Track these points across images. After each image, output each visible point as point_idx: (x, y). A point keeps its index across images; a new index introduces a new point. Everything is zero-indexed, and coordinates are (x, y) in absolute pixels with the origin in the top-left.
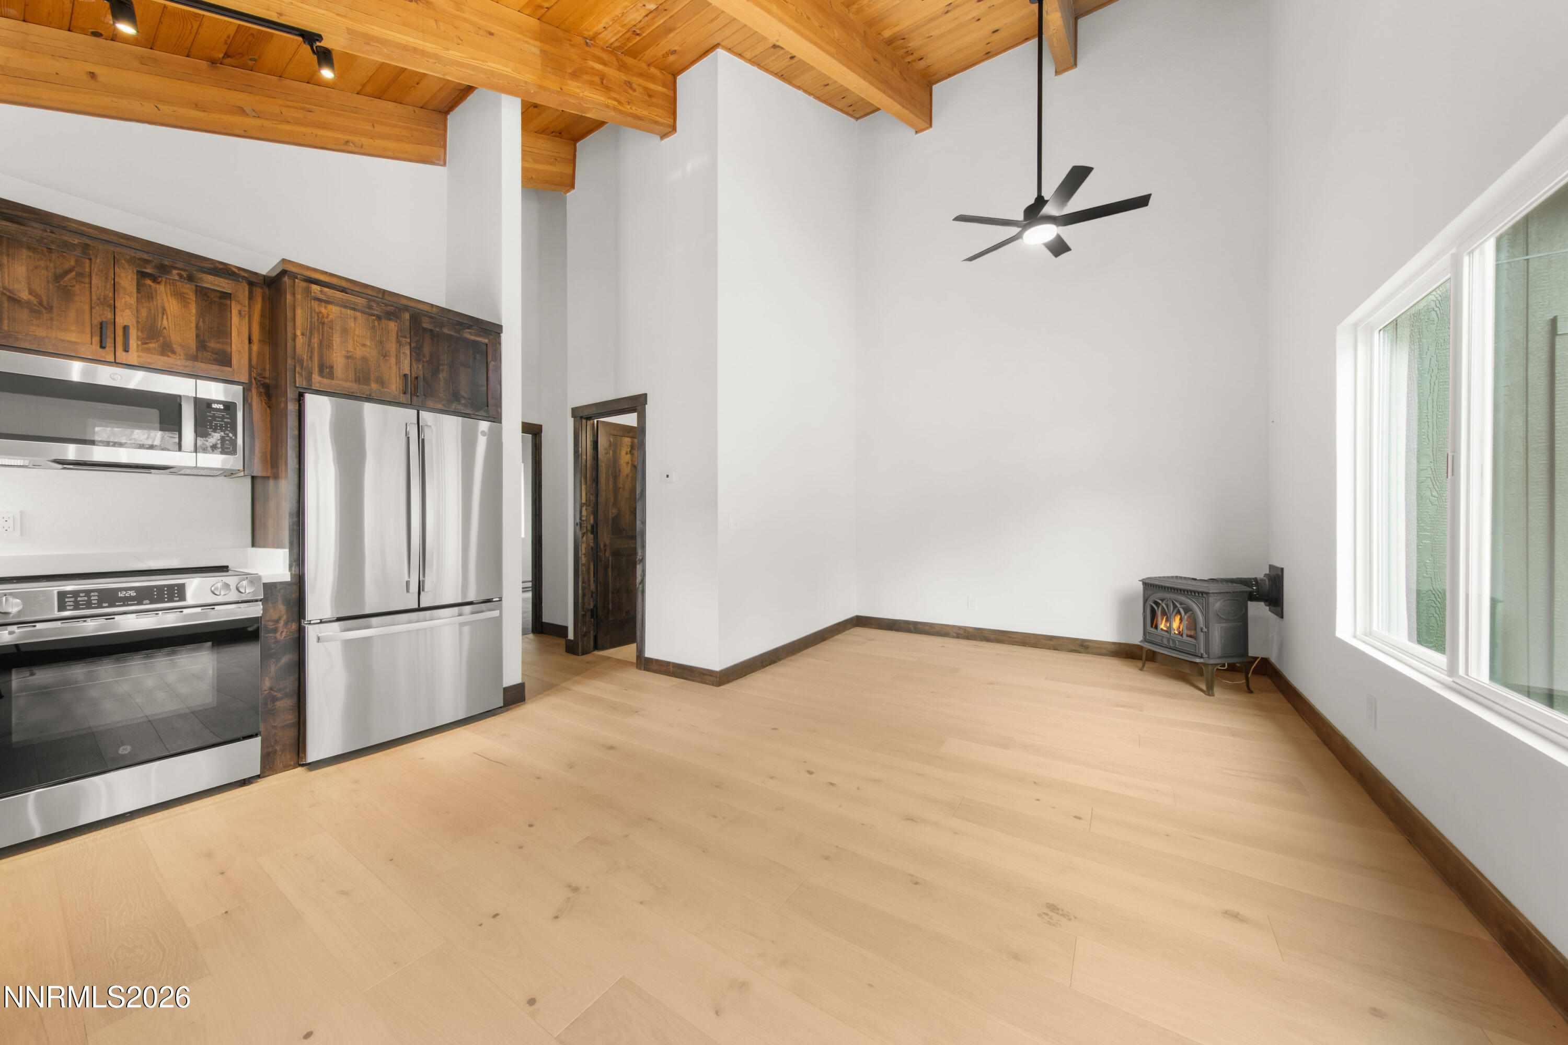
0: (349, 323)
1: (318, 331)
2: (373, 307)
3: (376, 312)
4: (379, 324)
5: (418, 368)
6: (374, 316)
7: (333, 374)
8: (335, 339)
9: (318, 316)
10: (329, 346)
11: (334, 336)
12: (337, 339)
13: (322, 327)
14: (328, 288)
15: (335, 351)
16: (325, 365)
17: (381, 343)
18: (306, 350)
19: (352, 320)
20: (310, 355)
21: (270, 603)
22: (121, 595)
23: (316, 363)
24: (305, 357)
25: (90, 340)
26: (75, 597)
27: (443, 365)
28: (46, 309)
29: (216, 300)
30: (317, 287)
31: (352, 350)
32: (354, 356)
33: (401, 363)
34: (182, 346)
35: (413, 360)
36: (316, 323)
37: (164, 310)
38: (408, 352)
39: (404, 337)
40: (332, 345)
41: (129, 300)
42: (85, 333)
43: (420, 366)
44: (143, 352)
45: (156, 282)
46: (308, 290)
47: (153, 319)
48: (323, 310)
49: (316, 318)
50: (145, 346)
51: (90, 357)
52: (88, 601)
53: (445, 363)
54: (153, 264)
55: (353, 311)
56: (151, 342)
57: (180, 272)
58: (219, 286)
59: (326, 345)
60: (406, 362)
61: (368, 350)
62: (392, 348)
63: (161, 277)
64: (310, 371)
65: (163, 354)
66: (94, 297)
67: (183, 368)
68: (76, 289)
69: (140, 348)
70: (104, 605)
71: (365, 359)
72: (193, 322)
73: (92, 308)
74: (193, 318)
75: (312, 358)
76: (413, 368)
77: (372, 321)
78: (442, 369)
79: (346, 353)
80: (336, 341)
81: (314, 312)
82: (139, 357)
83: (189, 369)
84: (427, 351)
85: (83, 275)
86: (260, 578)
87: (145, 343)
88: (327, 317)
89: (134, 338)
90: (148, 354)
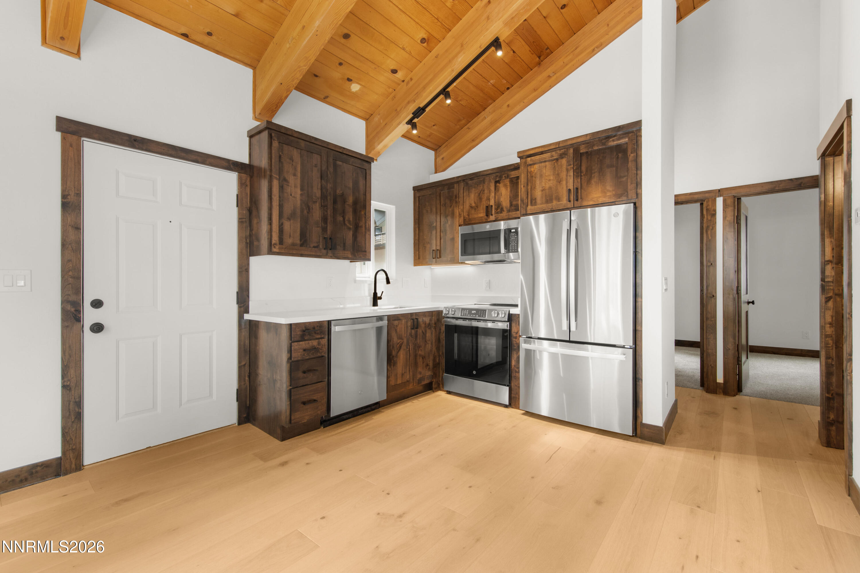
0: (543, 170)
1: (530, 182)
2: (554, 155)
3: (555, 158)
4: (557, 164)
5: (578, 181)
6: (555, 160)
7: (536, 203)
8: (537, 183)
9: (530, 174)
12: (538, 182)
13: (532, 179)
14: (533, 156)
15: (537, 189)
16: (533, 199)
17: (558, 175)
18: (525, 194)
19: (545, 168)
20: (526, 196)
21: (514, 324)
22: (472, 312)
23: (529, 199)
24: (525, 198)
25: (485, 214)
26: (464, 311)
27: (595, 173)
28: (477, 207)
29: (515, 181)
30: (529, 159)
31: (544, 186)
32: (545, 188)
33: (568, 182)
34: (506, 207)
35: (575, 178)
36: (529, 178)
37: (501, 194)
38: (572, 174)
39: (570, 165)
40: (536, 187)
41: (493, 194)
42: (484, 212)
43: (579, 180)
44: (496, 214)
45: (499, 183)
46: (526, 162)
47: (499, 199)
48: (532, 169)
49: (529, 175)
50: (497, 211)
51: (485, 221)
52: (466, 313)
53: (596, 170)
54: (499, 176)
55: (545, 163)
56: (498, 209)
57: (505, 175)
58: (516, 175)
59: (533, 188)
60: (571, 181)
61: (552, 182)
62: (563, 174)
63: (501, 180)
64: (527, 204)
65: (501, 213)
66: (486, 198)
67: (505, 217)
68: (483, 197)
69: (496, 213)
70: (469, 315)
71: (550, 188)
72: (509, 195)
73: (485, 202)
74: (509, 193)
75: (527, 197)
76: (574, 184)
77: (554, 164)
78: (594, 176)
79: (542, 188)
80: (537, 184)
81: (528, 172)
82: (495, 216)
83: (507, 216)
84: (584, 168)
85: (484, 191)
86: (509, 311)
87: (497, 210)
88: (534, 173)
89: (494, 209)
90: (497, 215)
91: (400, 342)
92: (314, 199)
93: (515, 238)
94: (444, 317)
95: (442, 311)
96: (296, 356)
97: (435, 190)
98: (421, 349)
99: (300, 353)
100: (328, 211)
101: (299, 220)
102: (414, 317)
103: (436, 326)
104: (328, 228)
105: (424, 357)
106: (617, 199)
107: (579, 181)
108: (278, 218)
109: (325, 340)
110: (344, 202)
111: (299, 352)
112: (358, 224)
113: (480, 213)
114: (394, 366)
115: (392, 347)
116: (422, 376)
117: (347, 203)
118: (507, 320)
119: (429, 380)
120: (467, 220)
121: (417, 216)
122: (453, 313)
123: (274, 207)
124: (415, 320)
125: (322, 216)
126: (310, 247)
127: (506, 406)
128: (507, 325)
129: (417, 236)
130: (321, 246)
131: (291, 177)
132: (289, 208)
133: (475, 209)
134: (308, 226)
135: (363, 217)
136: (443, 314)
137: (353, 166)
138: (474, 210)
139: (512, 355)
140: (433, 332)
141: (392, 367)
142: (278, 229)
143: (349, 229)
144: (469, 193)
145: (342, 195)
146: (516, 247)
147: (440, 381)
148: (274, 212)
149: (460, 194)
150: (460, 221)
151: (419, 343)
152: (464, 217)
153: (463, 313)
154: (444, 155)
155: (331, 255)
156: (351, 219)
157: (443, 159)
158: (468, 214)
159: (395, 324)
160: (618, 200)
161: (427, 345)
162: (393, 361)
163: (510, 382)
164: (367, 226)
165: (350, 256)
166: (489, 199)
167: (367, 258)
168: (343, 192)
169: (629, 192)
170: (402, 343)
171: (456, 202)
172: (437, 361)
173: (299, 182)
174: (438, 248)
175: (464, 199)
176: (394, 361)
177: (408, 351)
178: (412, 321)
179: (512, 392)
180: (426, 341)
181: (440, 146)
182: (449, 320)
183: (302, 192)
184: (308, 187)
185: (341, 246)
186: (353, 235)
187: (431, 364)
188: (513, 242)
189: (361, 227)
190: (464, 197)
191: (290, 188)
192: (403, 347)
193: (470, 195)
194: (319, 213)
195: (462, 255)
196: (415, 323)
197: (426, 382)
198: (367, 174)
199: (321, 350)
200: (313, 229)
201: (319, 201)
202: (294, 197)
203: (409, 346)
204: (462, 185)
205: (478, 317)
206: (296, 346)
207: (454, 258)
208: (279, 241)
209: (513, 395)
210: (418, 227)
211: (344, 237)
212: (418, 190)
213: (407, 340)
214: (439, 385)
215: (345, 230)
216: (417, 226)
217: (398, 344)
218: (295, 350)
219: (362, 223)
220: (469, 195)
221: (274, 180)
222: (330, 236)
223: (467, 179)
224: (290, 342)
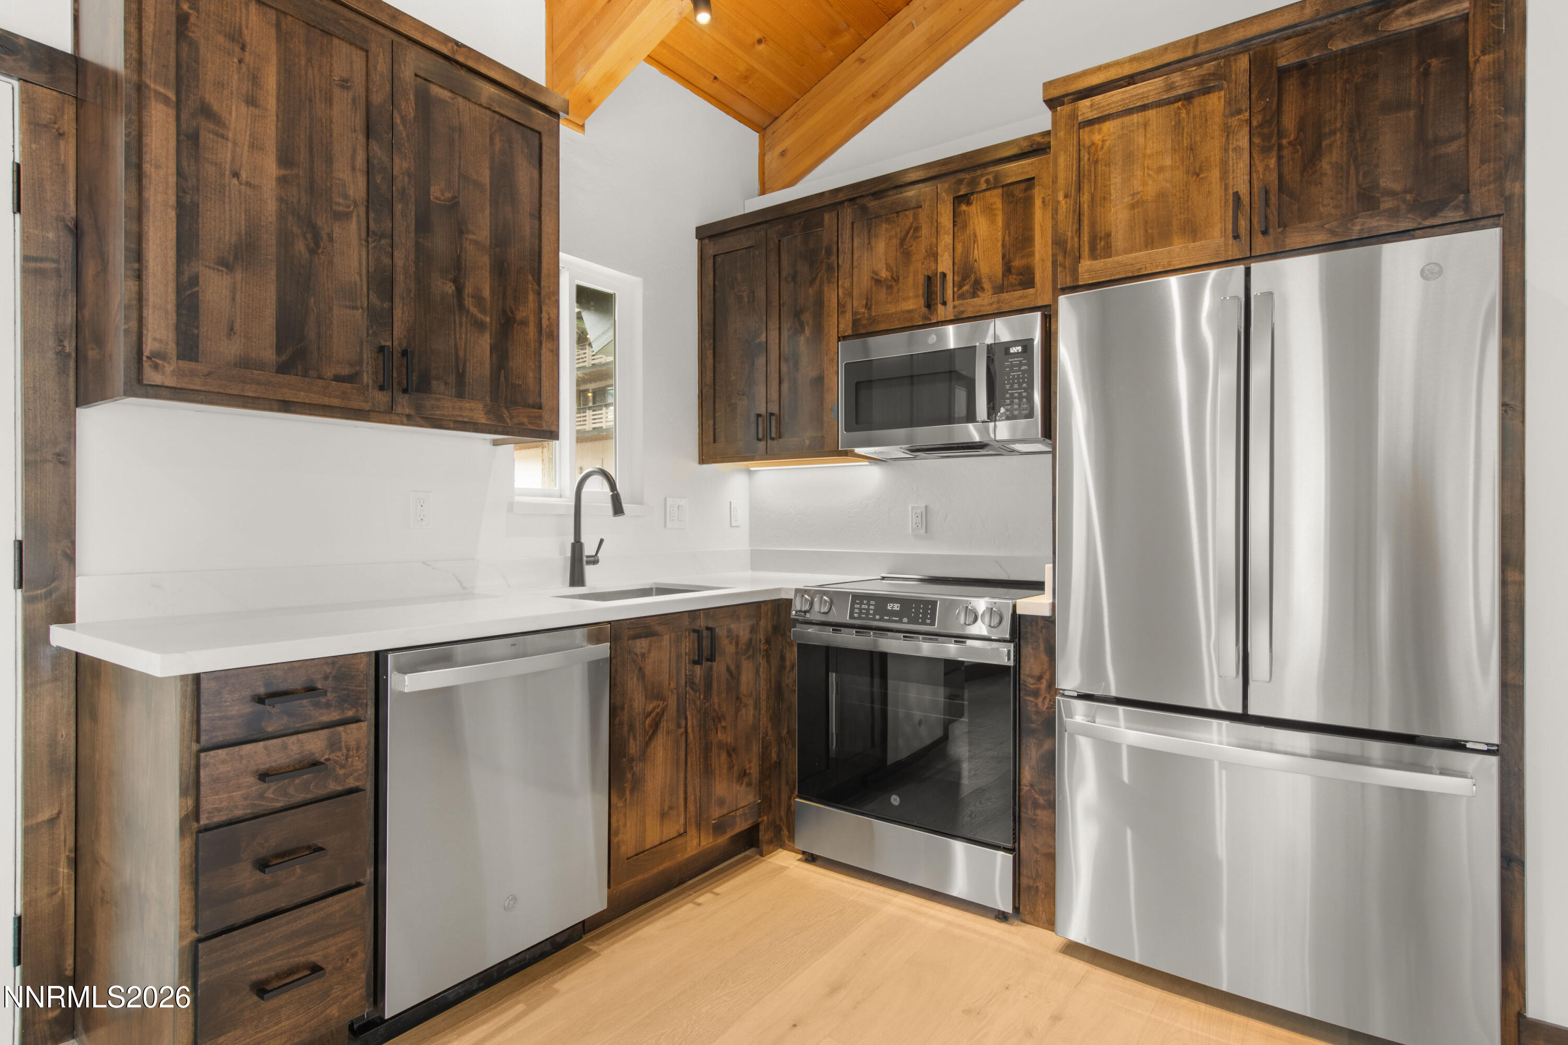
0: (1136, 138)
1: (1090, 181)
2: (1177, 81)
3: (1182, 92)
4: (1188, 113)
5: (1267, 166)
6: (1179, 100)
7: (1111, 247)
8: (1113, 181)
9: (1089, 153)
10: (1104, 198)
11: (1113, 176)
12: (1116, 179)
13: (1095, 168)
14: (1101, 94)
15: (1113, 202)
16: (1099, 235)
17: (1192, 149)
18: (1070, 222)
19: (1141, 130)
20: (1075, 227)
21: (1030, 647)
22: (889, 608)
23: (1086, 238)
24: (1070, 234)
25: (922, 301)
26: (861, 603)
27: (1333, 133)
28: (896, 279)
29: (1021, 195)
30: (1086, 102)
31: (1140, 189)
32: (1145, 198)
33: (1231, 172)
34: (990, 278)
35: (1255, 155)
36: (1086, 167)
37: (975, 236)
38: (1244, 142)
39: (1239, 112)
40: (1110, 194)
41: (947, 239)
42: (917, 296)
43: (1273, 162)
44: (958, 300)
45: (969, 203)
46: (1073, 115)
47: (967, 253)
48: (1097, 138)
49: (1086, 159)
50: (960, 292)
51: (921, 323)
52: (868, 610)
53: (1338, 125)
54: (966, 181)
55: (1143, 113)
56: (964, 285)
57: (987, 177)
58: (1023, 173)
59: (1101, 199)
60: (1242, 166)
61: (1168, 174)
62: (1212, 149)
63: (972, 194)
64: (1078, 254)
65: (974, 295)
66: (924, 251)
67: (989, 307)
68: (913, 248)
69: (956, 296)
70: (878, 617)
71: (1162, 196)
72: (1000, 238)
73: (923, 264)
74: (1000, 234)
75: (1079, 230)
76: (1254, 175)
77: (1178, 114)
78: (1331, 146)
79: (1131, 198)
80: (1115, 184)
81: (1082, 149)
82: (954, 307)
83: (995, 306)
84: (1289, 121)
85: (917, 229)
86: (1014, 607)
87: (960, 287)
88: (1102, 148)
89: (951, 285)
90: (961, 302)
91: (654, 708)
92: (339, 204)
93: (1024, 372)
94: (796, 621)
95: (788, 603)
96: (224, 804)
97: (763, 233)
98: (723, 724)
99: (243, 792)
100: (395, 254)
101: (273, 273)
102: (702, 623)
103: (770, 649)
104: (398, 313)
105: (731, 751)
106: (1425, 218)
107: (1272, 166)
108: (172, 253)
109: (361, 727)
110: (461, 232)
111: (239, 787)
112: (512, 312)
113: (905, 299)
114: (632, 791)
115: (626, 729)
116: (725, 811)
117: (471, 236)
118: (1008, 636)
119: (750, 822)
120: (864, 322)
121: (709, 316)
122: (825, 609)
123: (151, 208)
124: (705, 633)
125: (371, 270)
126: (320, 377)
127: (1002, 917)
128: (1009, 652)
129: (709, 374)
130: (366, 378)
131: (234, 108)
132: (227, 222)
133: (890, 287)
134: (312, 299)
135: (530, 290)
136: (794, 613)
137: (494, 112)
138: (884, 290)
139: (1023, 750)
140: (761, 669)
141: (628, 792)
142: (172, 296)
143: (480, 326)
144: (869, 239)
145: (453, 205)
146: (1024, 400)
147: (781, 819)
148: (151, 229)
149: (842, 242)
150: (841, 326)
151: (716, 706)
152: (854, 313)
153: (857, 611)
154: (787, 143)
155: (407, 411)
156: (486, 293)
157: (783, 154)
158: (867, 304)
159: (638, 650)
160: (1428, 223)
161: (743, 711)
162: (629, 776)
163: (1016, 838)
164: (545, 322)
165: (483, 420)
166: (933, 255)
167: (545, 428)
168: (454, 198)
169: (1473, 192)
170: (663, 711)
171: (830, 268)
172: (774, 756)
173: (270, 130)
174: (774, 409)
175: (856, 257)
176: (633, 775)
177: (682, 734)
178: (694, 636)
179: (1021, 869)
180: (738, 698)
181: (776, 118)
182: (811, 630)
183: (283, 172)
184: (311, 155)
185: (446, 384)
186: (493, 348)
187: (754, 770)
188: (1016, 386)
189: (524, 323)
190: (855, 251)
191: (230, 145)
192: (664, 724)
193: (873, 244)
194: (360, 255)
195: (848, 429)
196: (706, 643)
197: (742, 826)
198: (544, 148)
199: (342, 767)
200: (336, 311)
201: (358, 216)
202: (248, 184)
203: (686, 718)
204: (848, 214)
205: (909, 623)
206: (223, 762)
207: (823, 437)
208: (178, 344)
209: (1024, 881)
210: (712, 347)
211: (461, 354)
212: (711, 237)
213: (678, 699)
214: (778, 830)
215: (464, 329)
216: (709, 343)
217: (646, 718)
218: (216, 780)
219: (526, 311)
220: (869, 243)
221: (153, 103)
222: (405, 345)
223: (862, 196)
224: (195, 747)
